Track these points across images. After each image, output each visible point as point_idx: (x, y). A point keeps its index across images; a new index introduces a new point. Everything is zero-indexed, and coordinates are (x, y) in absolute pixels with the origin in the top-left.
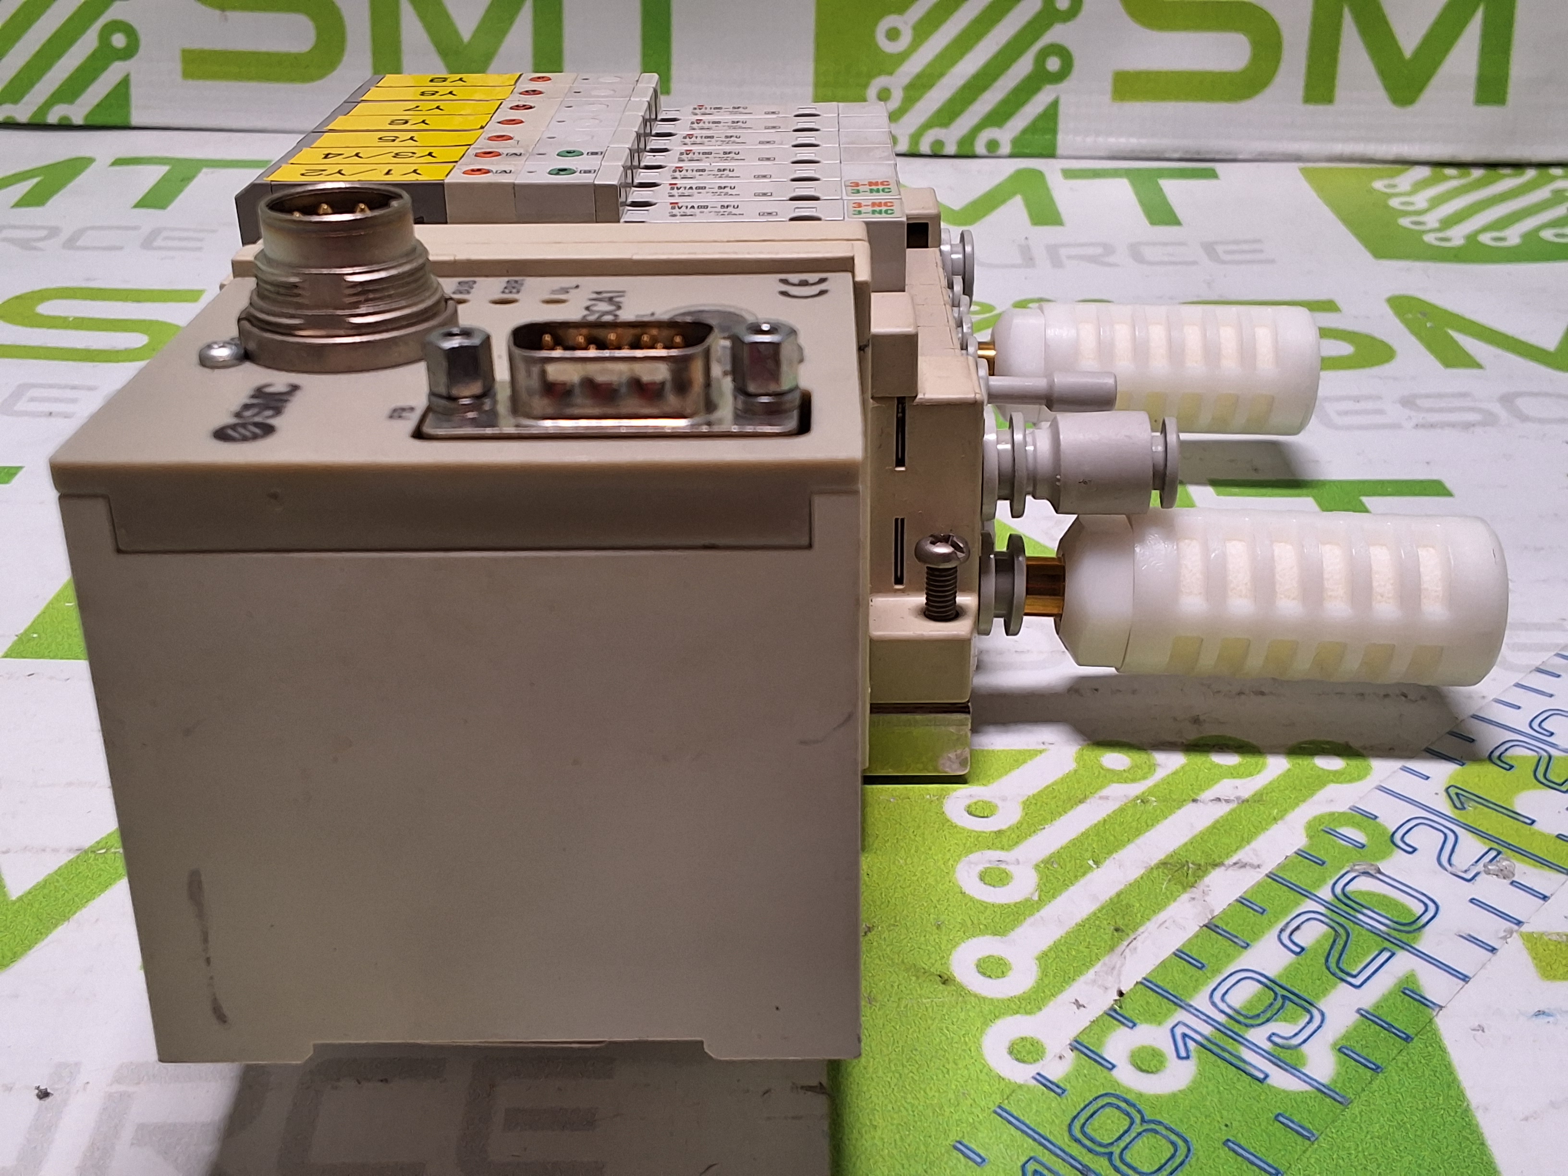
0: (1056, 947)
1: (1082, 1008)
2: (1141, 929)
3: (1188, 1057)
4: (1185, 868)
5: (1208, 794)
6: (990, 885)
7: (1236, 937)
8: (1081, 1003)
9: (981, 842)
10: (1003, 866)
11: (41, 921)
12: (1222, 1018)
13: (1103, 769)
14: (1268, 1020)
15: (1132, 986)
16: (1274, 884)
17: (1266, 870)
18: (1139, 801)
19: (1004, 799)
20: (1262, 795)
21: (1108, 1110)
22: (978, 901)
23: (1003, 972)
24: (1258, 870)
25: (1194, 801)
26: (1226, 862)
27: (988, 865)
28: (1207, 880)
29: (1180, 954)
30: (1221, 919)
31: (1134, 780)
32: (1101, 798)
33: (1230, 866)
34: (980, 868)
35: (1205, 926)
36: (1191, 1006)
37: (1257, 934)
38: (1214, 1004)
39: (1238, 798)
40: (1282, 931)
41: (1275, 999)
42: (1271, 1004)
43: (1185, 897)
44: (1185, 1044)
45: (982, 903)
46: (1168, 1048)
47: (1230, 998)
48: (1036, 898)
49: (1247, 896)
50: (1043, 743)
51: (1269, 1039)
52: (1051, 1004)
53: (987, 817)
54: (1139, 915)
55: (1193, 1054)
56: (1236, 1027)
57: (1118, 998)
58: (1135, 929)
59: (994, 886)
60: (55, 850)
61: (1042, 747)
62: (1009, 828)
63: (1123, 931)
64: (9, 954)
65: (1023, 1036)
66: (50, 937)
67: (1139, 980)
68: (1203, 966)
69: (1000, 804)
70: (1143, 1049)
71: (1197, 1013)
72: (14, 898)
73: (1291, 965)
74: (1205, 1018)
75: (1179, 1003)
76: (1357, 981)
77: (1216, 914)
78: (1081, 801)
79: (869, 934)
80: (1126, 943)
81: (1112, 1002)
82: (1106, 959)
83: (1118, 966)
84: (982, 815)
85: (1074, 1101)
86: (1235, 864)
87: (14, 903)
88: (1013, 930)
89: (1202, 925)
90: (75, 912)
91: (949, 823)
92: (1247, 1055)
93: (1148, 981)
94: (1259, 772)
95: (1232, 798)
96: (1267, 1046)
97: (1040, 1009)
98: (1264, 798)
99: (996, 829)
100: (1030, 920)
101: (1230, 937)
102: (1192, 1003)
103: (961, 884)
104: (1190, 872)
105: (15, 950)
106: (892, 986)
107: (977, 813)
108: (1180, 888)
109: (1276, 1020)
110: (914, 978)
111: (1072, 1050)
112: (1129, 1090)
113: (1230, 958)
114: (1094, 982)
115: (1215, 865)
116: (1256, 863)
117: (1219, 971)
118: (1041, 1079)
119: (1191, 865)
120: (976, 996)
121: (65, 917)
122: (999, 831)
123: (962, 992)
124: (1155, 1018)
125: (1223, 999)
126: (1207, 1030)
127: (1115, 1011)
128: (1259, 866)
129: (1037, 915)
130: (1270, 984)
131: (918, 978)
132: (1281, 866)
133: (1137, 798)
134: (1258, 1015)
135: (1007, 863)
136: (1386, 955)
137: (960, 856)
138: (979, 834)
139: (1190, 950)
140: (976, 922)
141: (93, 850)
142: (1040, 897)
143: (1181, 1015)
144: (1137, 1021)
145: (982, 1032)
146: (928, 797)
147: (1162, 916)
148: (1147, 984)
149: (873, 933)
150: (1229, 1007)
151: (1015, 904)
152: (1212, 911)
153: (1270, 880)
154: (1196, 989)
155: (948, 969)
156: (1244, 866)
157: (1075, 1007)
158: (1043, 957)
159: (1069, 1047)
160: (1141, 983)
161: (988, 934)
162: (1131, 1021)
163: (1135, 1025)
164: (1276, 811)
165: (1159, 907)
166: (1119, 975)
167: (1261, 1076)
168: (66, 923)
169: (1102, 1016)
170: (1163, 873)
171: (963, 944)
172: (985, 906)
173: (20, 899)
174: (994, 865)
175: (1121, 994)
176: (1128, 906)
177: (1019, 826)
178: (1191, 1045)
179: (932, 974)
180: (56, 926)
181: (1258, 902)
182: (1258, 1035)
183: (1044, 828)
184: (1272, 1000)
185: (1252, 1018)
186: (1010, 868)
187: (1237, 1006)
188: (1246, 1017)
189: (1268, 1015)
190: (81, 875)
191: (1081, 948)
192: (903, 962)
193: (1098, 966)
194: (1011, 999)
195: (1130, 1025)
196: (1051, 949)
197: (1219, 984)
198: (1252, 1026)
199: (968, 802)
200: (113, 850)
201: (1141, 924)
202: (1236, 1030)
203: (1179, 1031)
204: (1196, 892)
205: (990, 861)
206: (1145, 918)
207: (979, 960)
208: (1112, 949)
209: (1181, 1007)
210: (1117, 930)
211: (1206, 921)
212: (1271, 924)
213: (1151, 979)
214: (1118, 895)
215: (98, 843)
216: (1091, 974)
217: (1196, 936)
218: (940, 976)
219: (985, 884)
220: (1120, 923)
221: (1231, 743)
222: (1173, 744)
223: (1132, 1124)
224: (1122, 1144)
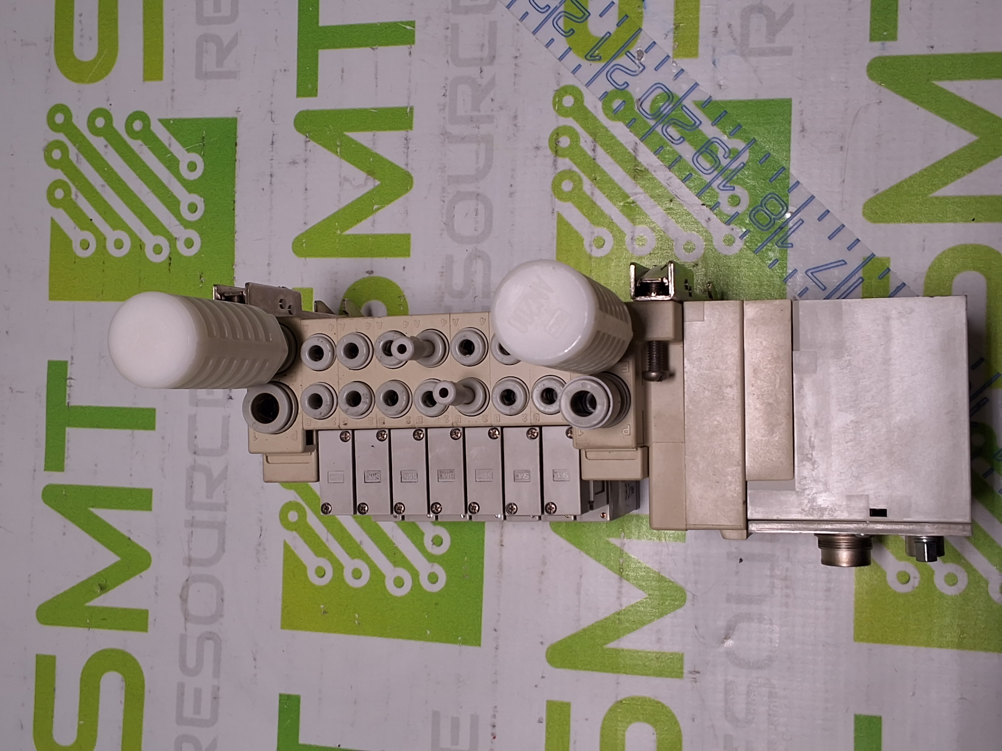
7: (676, 160)
12: (716, 173)
14: (717, 157)
17: (638, 141)
25: (594, 159)
29: (684, 181)
30: (665, 163)
36: (710, 182)
37: (674, 151)
40: (673, 143)
41: (707, 152)
42: (710, 154)
44: (727, 187)
50: (553, 213)
51: (725, 158)
55: (732, 185)
61: (555, 214)
67: (696, 197)
68: (691, 174)
71: (713, 180)
73: (690, 143)
74: (716, 178)
75: (709, 185)
76: (698, 123)
86: (634, 151)
92: (734, 166)
95: (593, 144)
96: (729, 160)
102: (708, 181)
109: (717, 154)
111: (729, 225)
125: (707, 170)
126: (721, 178)
127: (711, 208)
130: (700, 152)
134: (714, 159)
136: (684, 108)
139: (682, 177)
143: (715, 185)
144: (717, 201)
150: (710, 169)
162: (717, 203)
163: (719, 202)
167: (742, 165)
169: (714, 213)
182: (724, 162)
184: (708, 154)
185: (716, 162)
187: (710, 166)
188: (716, 164)
197: (700, 170)
198: (720, 163)
202: (721, 169)
209: (710, 185)
211: (667, 169)
213: (696, 193)
217: (674, 173)
222: (555, 161)
223: (762, 210)
224: (770, 215)
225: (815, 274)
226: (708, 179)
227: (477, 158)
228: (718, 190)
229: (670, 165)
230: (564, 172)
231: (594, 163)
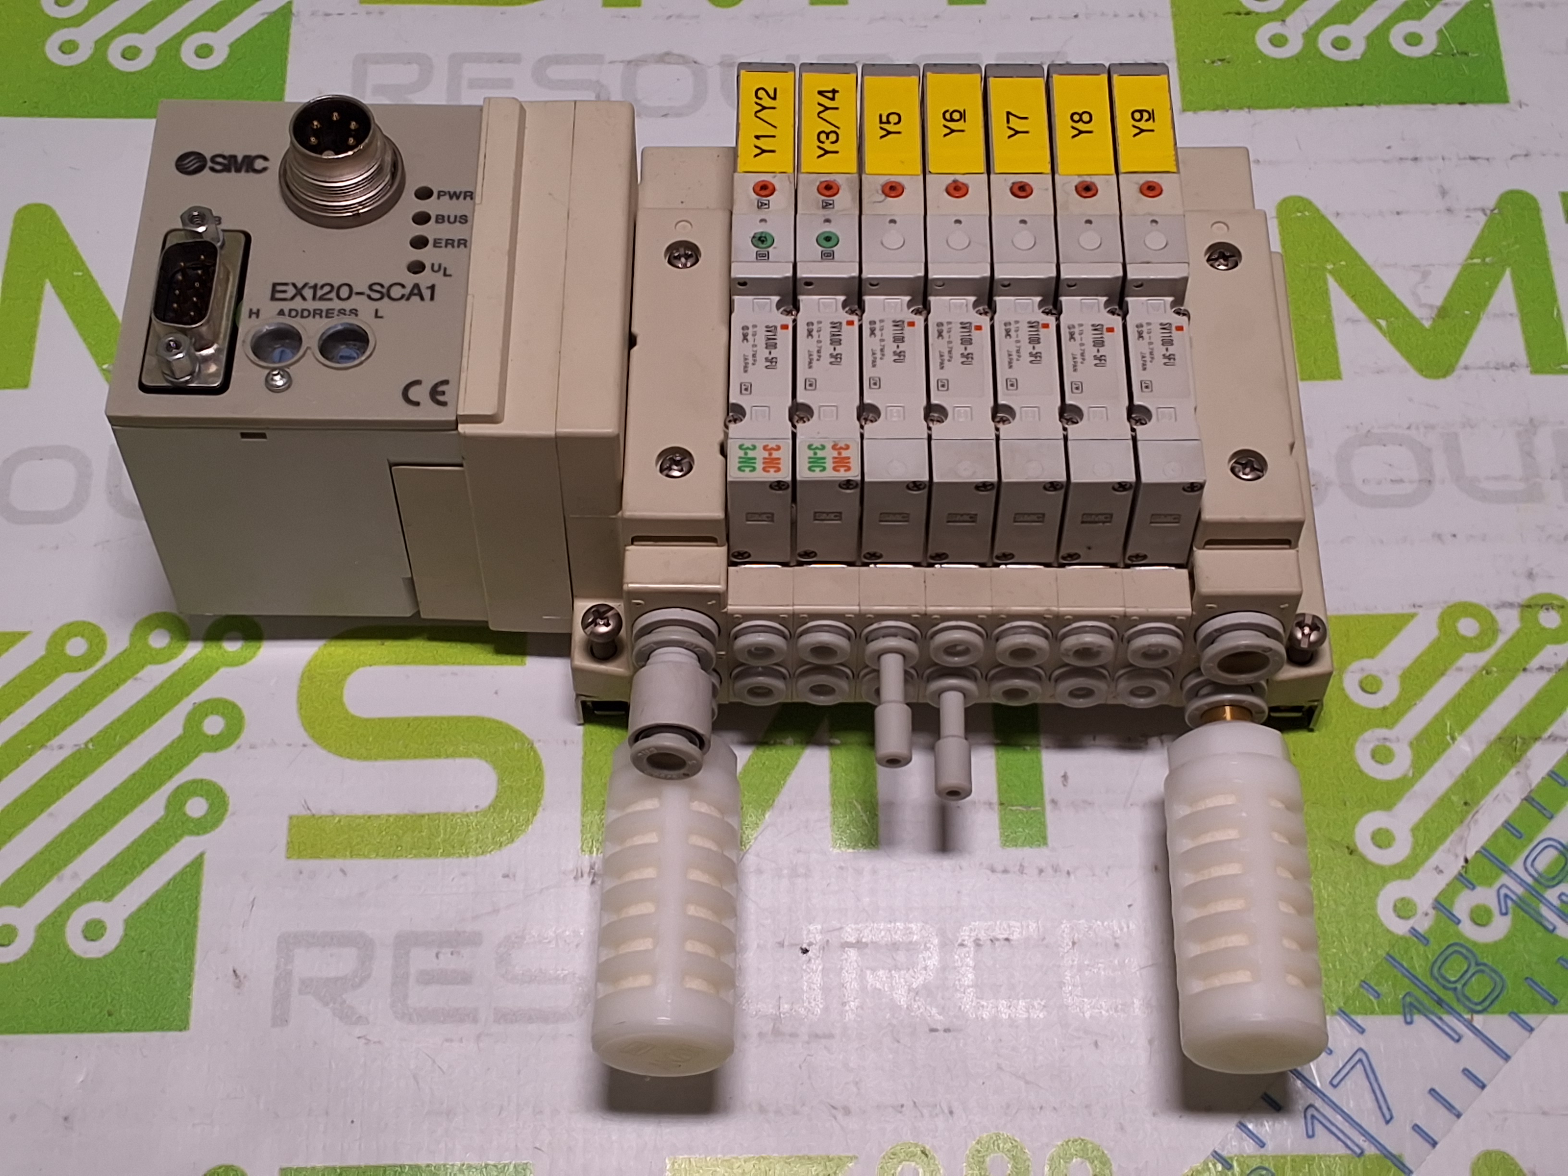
2: (1482, 802)
3: (1506, 914)
5: (1534, 663)
10: (1388, 744)
12: (1530, 880)
18: (1484, 672)
21: (1455, 956)
24: (1565, 742)
25: (1525, 670)
27: (1377, 743)
28: (1529, 754)
34: (1371, 746)
38: (1526, 869)
46: (1493, 905)
47: (1537, 864)
48: (1410, 774)
50: (1414, 606)
55: (1511, 911)
56: (1538, 888)
58: (1478, 803)
61: (1413, 610)
70: (1478, 907)
75: (1505, 869)
78: (1443, 674)
80: (1471, 816)
81: (1462, 867)
83: (1466, 835)
85: (1434, 949)
86: (1549, 737)
92: (1545, 911)
95: (1552, 666)
101: (1541, 809)
112: (1468, 940)
113: (1539, 828)
114: (1449, 850)
115: (1536, 739)
116: (1564, 736)
117: (1531, 840)
118: (1413, 931)
123: (1364, 861)
124: (1488, 882)
125: (1532, 865)
128: (1566, 739)
138: (1370, 712)
142: (1413, 773)
143: (1505, 879)
147: (1497, 790)
148: (1484, 852)
150: (1536, 871)
154: (1515, 857)
158: (1415, 829)
167: (1551, 927)
182: (1552, 895)
189: (1560, 878)
195: (1471, 887)
201: (1482, 797)
204: (1520, 767)
206: (1486, 792)
216: (1447, 843)
220: (1468, 798)
222: (1511, 605)
223: (1469, 966)
224: (1463, 982)
225: (1359, 1066)
226: (1517, 867)
227: (1496, 479)
228: (1497, 885)
229: (1533, 799)
230: (1493, 620)
231: (1518, 670)
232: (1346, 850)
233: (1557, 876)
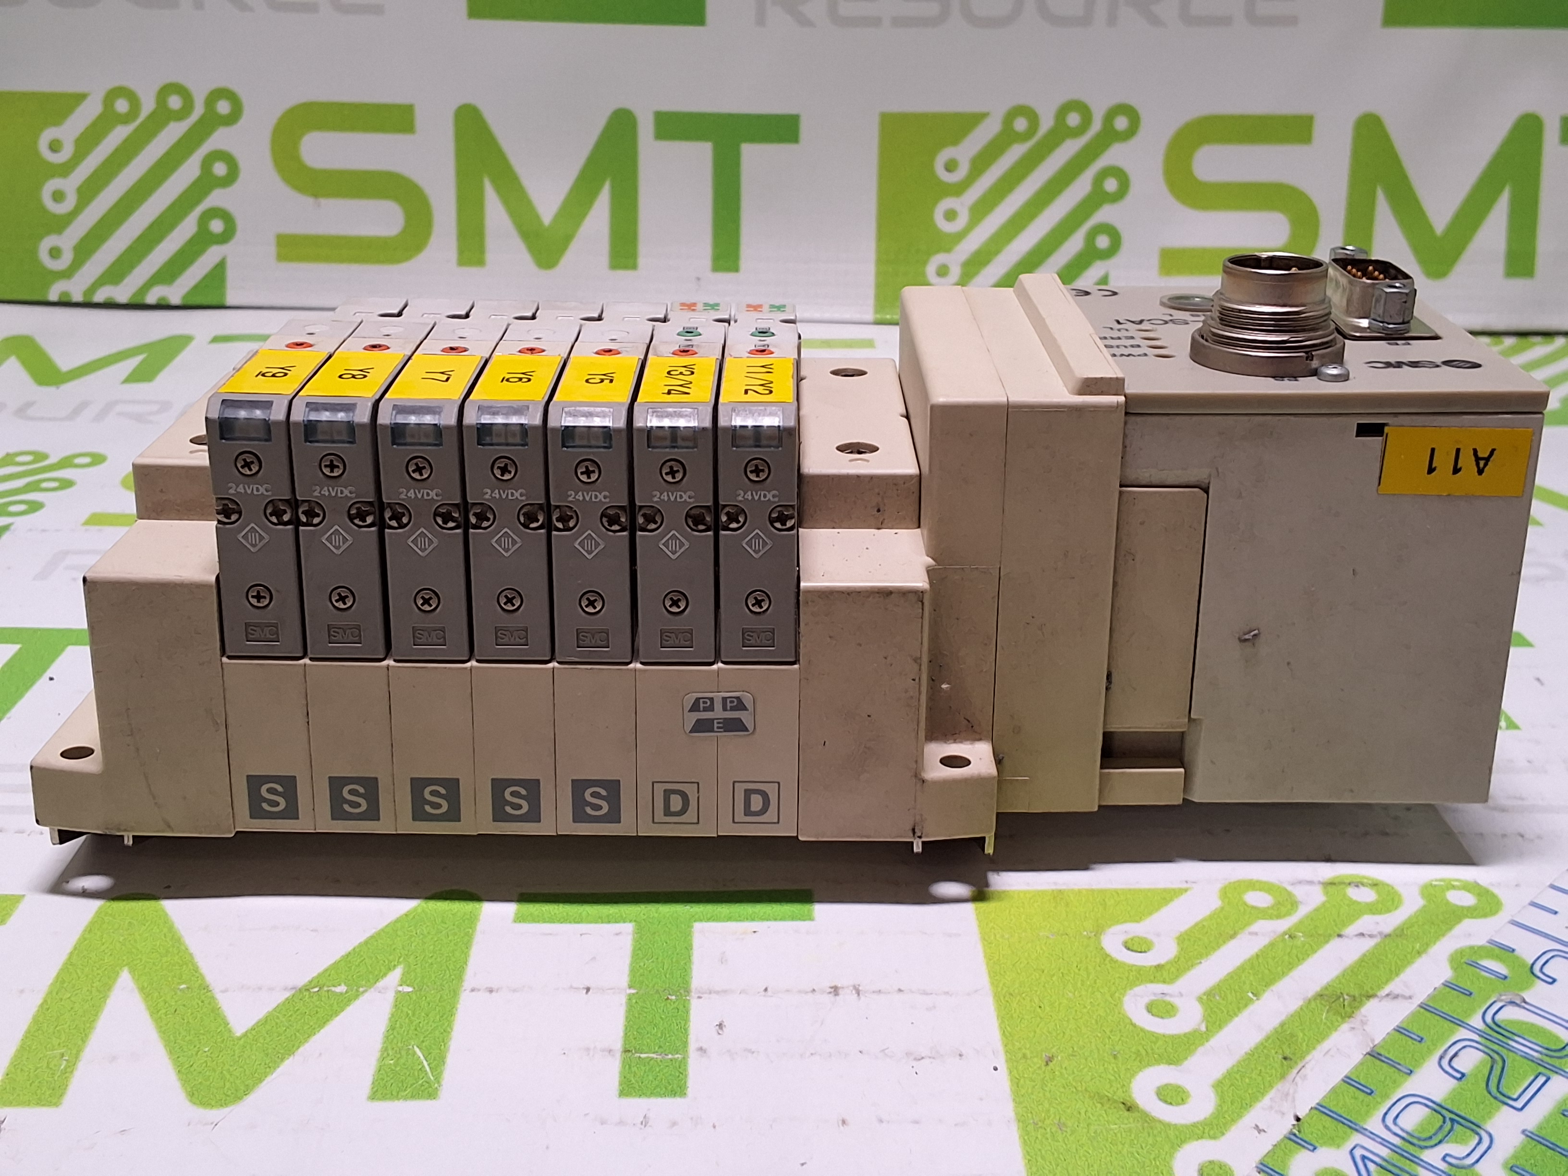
0: (1229, 1074)
1: (1262, 1133)
2: (1308, 1058)
4: (1341, 999)
6: (1158, 1016)
7: (1399, 1064)
8: (1261, 1128)
9: (1142, 975)
10: (1168, 998)
11: (267, 1055)
12: (1396, 1141)
13: (1247, 906)
14: (1440, 1142)
15: (1307, 1111)
16: (1428, 1014)
17: (1418, 1001)
18: (1287, 937)
19: (1158, 935)
20: (1403, 930)
22: (1148, 1032)
23: (1182, 1100)
24: (1410, 1001)
25: (1339, 936)
26: (1379, 994)
27: (1153, 998)
29: (1348, 1080)
30: (1382, 1047)
31: (1279, 917)
32: (1250, 934)
33: (1383, 998)
34: (1146, 1000)
35: (1369, 1054)
36: (1366, 1130)
37: (1419, 1060)
38: (1387, 1128)
39: (1380, 933)
40: (1441, 1058)
41: (1444, 1122)
42: (1441, 1127)
43: (1345, 1027)
44: (1365, 1166)
45: (1153, 1034)
48: (1203, 1029)
49: (1404, 1026)
50: (1187, 882)
51: (1444, 1159)
52: (1233, 1128)
53: (1145, 952)
54: (1304, 1044)
56: (1411, 1149)
57: (1295, 1123)
58: (1302, 1057)
59: (1162, 1018)
60: (271, 989)
61: (1185, 886)
62: (1167, 963)
63: (1291, 1059)
64: (242, 1088)
65: (1211, 1159)
66: (279, 1070)
67: (1313, 1105)
68: (1372, 1092)
69: (1155, 940)
71: (1373, 1136)
72: (238, 1034)
73: (1454, 1090)
74: (1379, 1140)
75: (1355, 1127)
76: (1519, 1104)
77: (1376, 1042)
78: (1233, 936)
79: (1051, 1064)
80: (1295, 1071)
81: (1291, 1127)
82: (1279, 1085)
83: (1291, 1091)
84: (1139, 950)
86: (1388, 995)
87: (240, 1039)
88: (1186, 1058)
89: (1365, 1053)
90: (299, 1047)
91: (1108, 959)
93: (1322, 1106)
94: (1396, 908)
95: (1375, 933)
96: (1443, 1166)
97: (1223, 1134)
98: (1405, 932)
99: (1155, 964)
100: (1201, 1050)
101: (1393, 1064)
102: (1365, 1126)
103: (1130, 1016)
104: (1346, 1003)
105: (247, 1083)
106: (1080, 1113)
107: (1135, 948)
108: (1339, 1019)
109: (1447, 1142)
110: (1099, 1105)
111: (1259, 1173)
113: (1396, 1084)
114: (1271, 1108)
115: (1369, 997)
116: (1407, 994)
117: (1387, 1096)
119: (1346, 997)
120: (1160, 1122)
121: (290, 1051)
122: (1159, 966)
123: (1147, 1119)
124: (1334, 1142)
126: (1384, 1152)
127: (1295, 1135)
128: (1410, 997)
129: (1207, 1045)
130: (1438, 1108)
131: (1103, 1105)
132: (1431, 997)
133: (1285, 933)
134: (1430, 1138)
135: (1171, 996)
136: (1541, 1080)
137: (1125, 989)
138: (1140, 969)
139: (1358, 1077)
140: (1150, 1051)
141: (307, 988)
142: (1207, 1028)
143: (1357, 1138)
144: (1317, 1145)
145: (1172, 1156)
146: (1085, 933)
147: (1326, 1045)
148: (1320, 1109)
149: (1054, 1062)
150: (1402, 1130)
151: (1185, 1035)
152: (1373, 1041)
153: (1422, 1010)
154: (1368, 1113)
155: (1130, 1097)
156: (1396, 997)
157: (1256, 1132)
158: (1218, 1085)
159: (1255, 1169)
160: (1316, 1109)
161: (1163, 1063)
162: (1311, 1145)
163: (1315, 1148)
164: (1418, 944)
165: (1322, 1037)
166: (1294, 1100)
168: (291, 1058)
169: (1282, 1140)
170: (1322, 1004)
171: (1141, 1074)
172: (1155, 1037)
173: (245, 1035)
174: (1160, 997)
175: (1298, 1119)
176: (1292, 1035)
177: (1176, 960)
178: (1371, 1166)
179: (1115, 1101)
180: (282, 1060)
181: (1415, 1030)
183: (1201, 963)
184: (1441, 1123)
185: (1425, 1140)
186: (1176, 1001)
187: (1409, 1127)
188: (1419, 1139)
189: (1440, 1136)
190: (298, 1012)
191: (1254, 1076)
192: (1086, 1090)
193: (1272, 1093)
194: (1194, 1125)
195: (1311, 1148)
196: (1224, 1078)
197: (1390, 1109)
198: (1426, 1147)
199: (1123, 938)
200: (325, 989)
201: (1308, 1052)
202: (1412, 1152)
203: (1358, 1153)
204: (1354, 1022)
205: (1155, 994)
206: (1311, 1047)
207: (1158, 1088)
208: (1283, 1077)
209: (1356, 1130)
210: (1285, 1058)
211: (1368, 1050)
212: (1430, 1052)
213: (1324, 1104)
214: (1282, 1025)
215: (311, 982)
216: (1266, 1100)
217: (1361, 1063)
218: (1123, 1103)
219: (1153, 1015)
220: (1288, 1053)
221: (1365, 881)
222: (1310, 882)
226: (1374, 1124)
228: (1349, 1145)
231: (1330, 936)
232: (1122, 1106)
233: (1435, 1134)
